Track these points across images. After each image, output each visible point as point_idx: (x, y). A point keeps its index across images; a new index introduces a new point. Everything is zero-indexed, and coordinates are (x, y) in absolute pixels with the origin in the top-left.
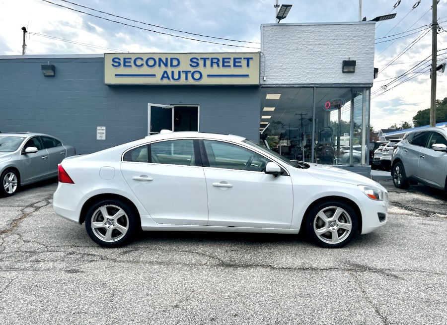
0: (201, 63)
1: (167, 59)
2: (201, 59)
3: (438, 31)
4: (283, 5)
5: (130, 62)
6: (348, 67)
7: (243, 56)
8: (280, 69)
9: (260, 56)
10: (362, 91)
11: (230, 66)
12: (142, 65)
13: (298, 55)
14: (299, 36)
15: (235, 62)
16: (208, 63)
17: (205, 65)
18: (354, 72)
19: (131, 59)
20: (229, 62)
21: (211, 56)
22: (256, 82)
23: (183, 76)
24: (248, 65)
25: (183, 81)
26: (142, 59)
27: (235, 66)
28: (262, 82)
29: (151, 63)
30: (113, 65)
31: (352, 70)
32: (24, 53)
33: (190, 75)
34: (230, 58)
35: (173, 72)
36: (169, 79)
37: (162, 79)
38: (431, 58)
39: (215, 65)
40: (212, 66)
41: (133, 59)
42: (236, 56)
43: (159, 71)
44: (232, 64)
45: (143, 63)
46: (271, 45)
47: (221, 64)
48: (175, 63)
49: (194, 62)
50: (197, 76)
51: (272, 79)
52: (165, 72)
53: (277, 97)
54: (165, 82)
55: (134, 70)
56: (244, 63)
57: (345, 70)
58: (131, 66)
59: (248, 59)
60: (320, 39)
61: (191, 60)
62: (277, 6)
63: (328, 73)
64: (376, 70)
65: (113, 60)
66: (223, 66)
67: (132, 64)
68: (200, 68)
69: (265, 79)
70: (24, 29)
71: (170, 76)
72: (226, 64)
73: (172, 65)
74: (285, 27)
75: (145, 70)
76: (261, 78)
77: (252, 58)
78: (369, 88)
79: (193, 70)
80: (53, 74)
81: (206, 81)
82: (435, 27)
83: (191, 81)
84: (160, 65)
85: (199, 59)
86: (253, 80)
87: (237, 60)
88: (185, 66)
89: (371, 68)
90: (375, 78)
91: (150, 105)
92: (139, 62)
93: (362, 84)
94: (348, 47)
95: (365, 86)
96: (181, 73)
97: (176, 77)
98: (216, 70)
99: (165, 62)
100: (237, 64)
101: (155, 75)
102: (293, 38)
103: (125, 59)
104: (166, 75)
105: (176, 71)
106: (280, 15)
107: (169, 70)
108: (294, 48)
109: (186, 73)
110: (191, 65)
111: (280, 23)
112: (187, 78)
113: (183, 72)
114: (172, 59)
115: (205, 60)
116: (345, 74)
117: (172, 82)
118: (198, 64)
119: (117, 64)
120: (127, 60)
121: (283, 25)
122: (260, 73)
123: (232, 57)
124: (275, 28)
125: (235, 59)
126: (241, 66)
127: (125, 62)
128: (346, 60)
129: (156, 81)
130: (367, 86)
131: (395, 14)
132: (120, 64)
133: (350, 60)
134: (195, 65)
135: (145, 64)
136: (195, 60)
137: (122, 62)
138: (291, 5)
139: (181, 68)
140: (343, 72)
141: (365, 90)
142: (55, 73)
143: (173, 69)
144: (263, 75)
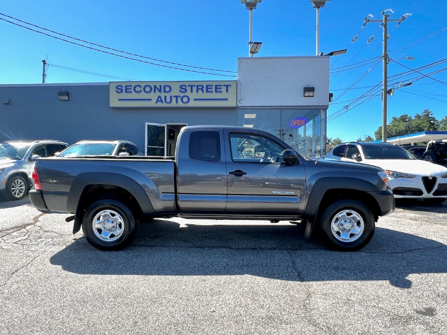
0: (189, 89)
1: (161, 86)
2: (189, 86)
3: (388, 62)
4: (255, 43)
6: (308, 92)
7: (222, 84)
8: (253, 93)
9: (237, 83)
10: (320, 112)
11: (212, 92)
12: (141, 91)
14: (268, 67)
15: (216, 88)
16: (195, 89)
17: (192, 91)
19: (131, 86)
20: (212, 88)
21: (196, 84)
22: (234, 105)
23: (174, 100)
24: (227, 91)
25: (174, 104)
26: (140, 87)
27: (216, 91)
28: (239, 105)
29: (148, 89)
30: (117, 91)
31: (312, 95)
32: (44, 81)
33: (179, 99)
34: (212, 85)
35: (165, 97)
36: (162, 102)
37: (156, 102)
38: (383, 83)
39: (200, 91)
40: (197, 91)
41: (133, 87)
42: (217, 84)
43: (154, 96)
44: (214, 89)
45: (141, 89)
47: (205, 89)
48: (167, 89)
50: (185, 100)
51: (247, 102)
52: (159, 97)
53: (253, 116)
54: (160, 105)
55: (134, 95)
56: (224, 89)
57: (306, 95)
58: (131, 92)
59: (227, 86)
61: (181, 87)
62: (251, 43)
64: (331, 95)
65: (117, 87)
66: (207, 91)
67: (132, 90)
68: (188, 93)
69: (241, 101)
70: (44, 61)
71: (164, 102)
72: (209, 90)
73: (165, 91)
74: (257, 60)
75: (143, 95)
76: (238, 101)
77: (230, 85)
78: (325, 110)
79: (182, 95)
80: (67, 99)
81: (192, 104)
82: (386, 57)
83: (180, 104)
84: (155, 91)
85: (187, 86)
86: (231, 103)
87: (218, 87)
88: (176, 91)
89: (327, 93)
90: (330, 101)
91: (147, 124)
92: (138, 89)
93: (320, 106)
95: (323, 108)
96: (173, 98)
97: (168, 100)
98: (201, 95)
99: (159, 88)
100: (218, 90)
101: (150, 100)
103: (126, 86)
104: (160, 100)
105: (168, 95)
106: (253, 50)
109: (177, 97)
110: (180, 91)
111: (253, 56)
112: (177, 102)
113: (174, 96)
114: (165, 86)
115: (192, 86)
116: (306, 98)
117: (165, 105)
118: (186, 90)
119: (119, 91)
120: (128, 87)
121: (256, 58)
122: (237, 97)
123: (214, 84)
124: (249, 60)
125: (216, 86)
126: (221, 92)
127: (126, 89)
128: (307, 87)
129: (152, 104)
130: (324, 108)
131: (346, 50)
132: (122, 91)
133: (310, 87)
134: (184, 90)
135: (143, 91)
136: (184, 87)
137: (124, 89)
138: (261, 43)
139: (173, 93)
140: (304, 97)
141: (322, 111)
142: (69, 98)
143: (166, 94)
144: (239, 99)
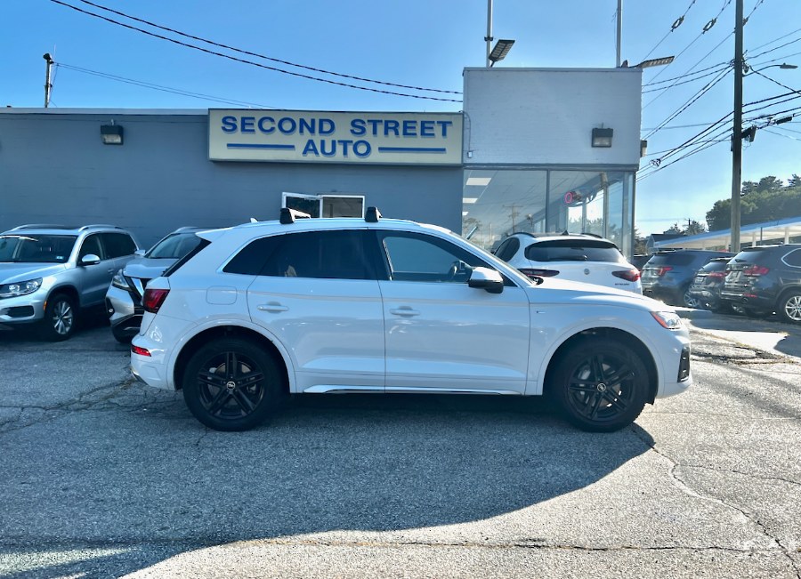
0: (369, 128)
1: (313, 121)
2: (368, 121)
3: (743, 72)
4: (500, 41)
5: (252, 124)
6: (600, 139)
7: (436, 119)
8: (494, 139)
9: (463, 118)
10: (623, 176)
11: (415, 134)
12: (272, 129)
14: (524, 87)
15: (423, 128)
16: (381, 128)
17: (375, 132)
18: (610, 146)
19: (253, 118)
20: (414, 128)
21: (384, 119)
22: (457, 161)
23: (340, 148)
24: (444, 133)
25: (339, 157)
26: (272, 120)
27: (423, 134)
28: (466, 161)
29: (287, 126)
30: (224, 129)
31: (607, 144)
33: (350, 148)
34: (415, 122)
35: (323, 143)
36: (317, 153)
37: (305, 153)
39: (392, 133)
40: (386, 133)
41: (257, 120)
42: (425, 119)
43: (299, 140)
44: (418, 130)
45: (273, 126)
47: (401, 130)
48: (327, 127)
50: (362, 149)
51: (482, 155)
52: (311, 142)
54: (311, 157)
55: (259, 138)
56: (438, 130)
57: (597, 143)
58: (253, 131)
59: (444, 124)
61: (353, 123)
62: (489, 39)
64: (644, 144)
65: (224, 120)
66: (405, 134)
67: (256, 127)
69: (470, 154)
70: (47, 57)
71: (319, 149)
73: (321, 131)
74: (502, 74)
75: (277, 138)
76: (465, 153)
77: (450, 123)
78: (633, 172)
79: (355, 139)
80: (120, 141)
81: (376, 157)
82: (739, 64)
83: (352, 157)
84: (301, 131)
85: (366, 121)
86: (452, 157)
87: (426, 125)
88: (343, 132)
89: (635, 140)
90: (641, 156)
91: (285, 195)
92: (266, 125)
93: (623, 165)
94: (600, 107)
95: (628, 169)
96: (337, 144)
97: (328, 149)
98: (393, 140)
99: (310, 124)
100: (427, 132)
101: (292, 147)
102: (516, 91)
103: (243, 119)
104: (311, 148)
106: (495, 55)
107: (317, 139)
109: (345, 143)
110: (352, 131)
111: (494, 66)
112: (345, 152)
113: (339, 141)
114: (321, 122)
115: (375, 123)
116: (596, 149)
117: (321, 158)
118: (364, 131)
119: (230, 128)
120: (247, 121)
121: (499, 70)
122: (463, 147)
123: (419, 120)
124: (486, 74)
125: (423, 123)
126: (433, 134)
127: (243, 124)
128: (598, 127)
129: (296, 155)
130: (630, 169)
131: (673, 57)
132: (235, 127)
133: (605, 127)
134: (359, 131)
135: (277, 128)
136: (360, 124)
137: (239, 124)
138: (513, 42)
139: (337, 136)
140: (593, 146)
141: (626, 175)
142: (122, 140)
143: (324, 137)
144: (466, 148)
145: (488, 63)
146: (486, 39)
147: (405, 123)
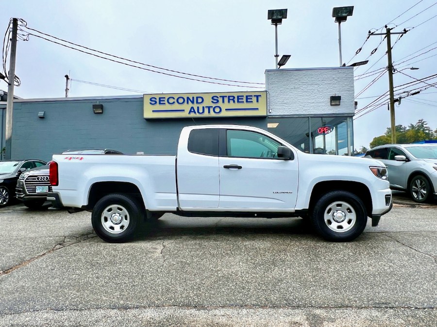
0: (220, 100)
1: (193, 98)
2: (220, 97)
3: (393, 72)
4: (284, 56)
5: (164, 101)
6: (335, 101)
7: (253, 94)
8: (282, 103)
9: (267, 94)
10: (346, 119)
11: (243, 102)
12: (174, 102)
13: (295, 93)
14: (295, 78)
15: (247, 99)
16: (226, 100)
17: (223, 102)
18: (339, 105)
19: (165, 98)
21: (228, 95)
22: (264, 114)
23: (206, 110)
24: (257, 101)
25: (206, 114)
26: (174, 98)
27: (247, 101)
28: (269, 114)
29: (181, 101)
30: (151, 103)
31: (338, 103)
32: (66, 96)
33: (211, 110)
34: (243, 96)
35: (198, 108)
36: (195, 113)
37: (189, 113)
38: (389, 93)
39: (231, 102)
40: (229, 102)
41: (167, 98)
42: (248, 94)
43: (187, 107)
44: (244, 100)
46: (274, 85)
47: (236, 100)
48: (200, 100)
49: (215, 99)
50: (217, 110)
51: (276, 112)
52: (192, 108)
53: (275, 125)
54: (192, 115)
55: (167, 107)
56: (254, 99)
57: (333, 103)
58: (165, 104)
59: (257, 97)
60: (312, 80)
61: (213, 98)
62: (277, 56)
63: (320, 106)
64: (356, 103)
65: (151, 100)
66: (238, 102)
67: (166, 102)
68: (220, 104)
69: (270, 110)
70: (67, 76)
71: (196, 111)
72: (240, 100)
73: (197, 102)
74: (284, 72)
75: (176, 106)
76: (268, 110)
77: (260, 96)
78: (352, 117)
79: (214, 105)
80: (101, 111)
81: (224, 114)
82: (391, 69)
83: (213, 114)
84: (188, 103)
86: (261, 113)
87: (248, 97)
88: (208, 102)
89: (352, 101)
90: (355, 109)
92: (171, 101)
93: (346, 114)
94: (334, 86)
95: (349, 115)
97: (201, 111)
98: (232, 105)
99: (192, 100)
100: (249, 100)
101: (184, 110)
102: (292, 80)
103: (160, 98)
104: (193, 110)
105: (201, 106)
106: (281, 63)
107: (195, 106)
108: (292, 87)
109: (209, 108)
110: (212, 102)
111: (280, 68)
112: (209, 112)
113: (206, 107)
114: (197, 98)
115: (223, 97)
116: (333, 106)
117: (198, 115)
118: (218, 101)
119: (154, 103)
120: (161, 99)
121: (283, 70)
123: (245, 95)
124: (277, 72)
125: (247, 96)
126: (252, 102)
127: (160, 101)
128: (333, 96)
129: (185, 115)
131: (368, 61)
132: (156, 102)
133: (336, 96)
134: (216, 101)
135: (176, 102)
137: (158, 101)
138: (290, 56)
139: (205, 104)
140: (331, 105)
141: (348, 119)
142: (102, 111)
143: (199, 105)
144: (268, 108)
145: (277, 67)
146: (275, 56)
147: (238, 97)
